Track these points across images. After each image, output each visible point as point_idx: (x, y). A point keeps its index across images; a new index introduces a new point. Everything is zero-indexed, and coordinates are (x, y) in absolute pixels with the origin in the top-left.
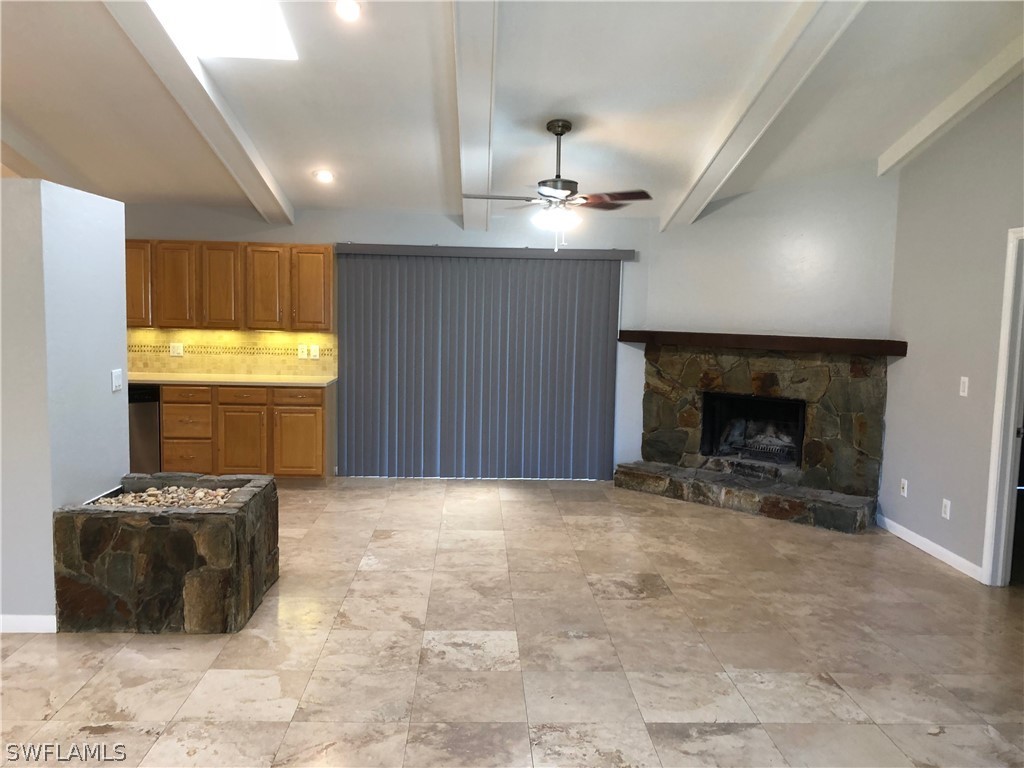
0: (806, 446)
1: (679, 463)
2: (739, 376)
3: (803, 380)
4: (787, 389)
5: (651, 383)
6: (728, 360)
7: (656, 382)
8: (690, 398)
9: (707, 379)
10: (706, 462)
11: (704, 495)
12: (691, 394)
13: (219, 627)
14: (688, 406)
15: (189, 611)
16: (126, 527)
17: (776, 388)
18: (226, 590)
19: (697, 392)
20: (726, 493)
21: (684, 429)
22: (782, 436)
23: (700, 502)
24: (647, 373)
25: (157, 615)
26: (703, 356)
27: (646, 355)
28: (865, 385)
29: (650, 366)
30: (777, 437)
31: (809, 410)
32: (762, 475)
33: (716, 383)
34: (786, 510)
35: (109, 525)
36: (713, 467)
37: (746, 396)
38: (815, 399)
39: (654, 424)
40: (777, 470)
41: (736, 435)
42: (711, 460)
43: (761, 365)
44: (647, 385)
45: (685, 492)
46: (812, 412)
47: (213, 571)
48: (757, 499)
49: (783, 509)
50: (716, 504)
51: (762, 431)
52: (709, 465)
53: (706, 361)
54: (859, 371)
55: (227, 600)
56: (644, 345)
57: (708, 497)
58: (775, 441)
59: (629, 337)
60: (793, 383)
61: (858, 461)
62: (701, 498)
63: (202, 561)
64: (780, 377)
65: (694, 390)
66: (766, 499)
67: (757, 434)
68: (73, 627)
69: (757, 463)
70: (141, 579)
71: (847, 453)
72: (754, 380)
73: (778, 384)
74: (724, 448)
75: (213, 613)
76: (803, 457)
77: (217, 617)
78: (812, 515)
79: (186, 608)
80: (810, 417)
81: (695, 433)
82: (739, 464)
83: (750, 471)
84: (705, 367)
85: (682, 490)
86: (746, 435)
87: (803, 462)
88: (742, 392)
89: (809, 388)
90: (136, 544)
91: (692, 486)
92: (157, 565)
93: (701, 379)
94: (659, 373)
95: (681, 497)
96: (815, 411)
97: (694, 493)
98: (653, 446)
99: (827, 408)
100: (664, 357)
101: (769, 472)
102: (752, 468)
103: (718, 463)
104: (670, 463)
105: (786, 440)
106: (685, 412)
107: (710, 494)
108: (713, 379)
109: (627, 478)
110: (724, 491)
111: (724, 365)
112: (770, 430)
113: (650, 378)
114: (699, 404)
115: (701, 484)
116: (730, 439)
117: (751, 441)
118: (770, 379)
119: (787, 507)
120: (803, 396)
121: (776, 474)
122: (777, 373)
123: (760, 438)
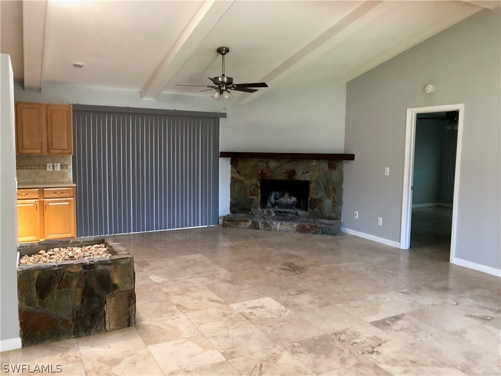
0: (310, 201)
1: (250, 213)
2: (279, 172)
3: (308, 172)
4: (300, 176)
5: (235, 177)
6: (273, 164)
7: (237, 176)
8: (254, 182)
9: (263, 174)
10: (263, 211)
11: (269, 227)
12: (255, 181)
13: (126, 323)
14: (254, 187)
15: (109, 318)
16: (68, 274)
17: (296, 176)
18: (130, 301)
19: (258, 180)
20: (280, 225)
21: (252, 197)
22: (292, 197)
23: (268, 230)
24: (232, 172)
25: (89, 324)
26: (260, 164)
27: (231, 163)
28: (334, 174)
29: (234, 169)
30: (290, 198)
31: (311, 185)
32: (290, 215)
33: (267, 175)
34: (309, 229)
35: (57, 274)
36: (267, 214)
37: (281, 180)
38: (313, 180)
39: (236, 196)
40: (297, 212)
41: (272, 199)
42: (265, 210)
43: (288, 166)
44: (232, 178)
45: (260, 226)
46: (312, 186)
47: (123, 292)
48: (295, 226)
49: (307, 229)
50: (275, 230)
51: (283, 196)
52: (264, 213)
53: (262, 165)
54: (332, 167)
55: (131, 307)
56: (230, 159)
57: (271, 227)
58: (290, 200)
59: (225, 155)
60: (303, 173)
61: (333, 205)
62: (268, 228)
63: (115, 287)
64: (297, 172)
65: (256, 179)
66: (299, 225)
67: (280, 198)
68: (32, 342)
69: (287, 210)
70: (78, 304)
71: (328, 202)
72: (285, 173)
73: (296, 174)
74: (269, 205)
75: (122, 317)
76: (309, 205)
77: (125, 318)
78: (320, 230)
79: (107, 316)
80: (311, 188)
81: (257, 199)
82: (279, 211)
83: (285, 214)
84: (262, 168)
85: (259, 225)
86: (276, 198)
87: (309, 208)
88: (280, 178)
89: (310, 176)
90: (74, 283)
91: (264, 223)
92: (88, 294)
93: (260, 174)
94: (238, 172)
95: (258, 228)
96: (313, 185)
97: (264, 226)
98: (235, 206)
99: (319, 184)
100: (241, 163)
101: (293, 213)
102: (285, 212)
103: (269, 212)
104: (245, 214)
105: (294, 199)
106: (253, 189)
107: (272, 226)
108: (266, 174)
109: (230, 223)
110: (279, 224)
111: (271, 167)
112: (287, 195)
113: (234, 174)
114: (259, 185)
115: (268, 222)
116: (270, 201)
117: (278, 201)
118: (293, 173)
119: (309, 228)
120: (308, 179)
121: (296, 214)
122: (296, 170)
123: (282, 199)
